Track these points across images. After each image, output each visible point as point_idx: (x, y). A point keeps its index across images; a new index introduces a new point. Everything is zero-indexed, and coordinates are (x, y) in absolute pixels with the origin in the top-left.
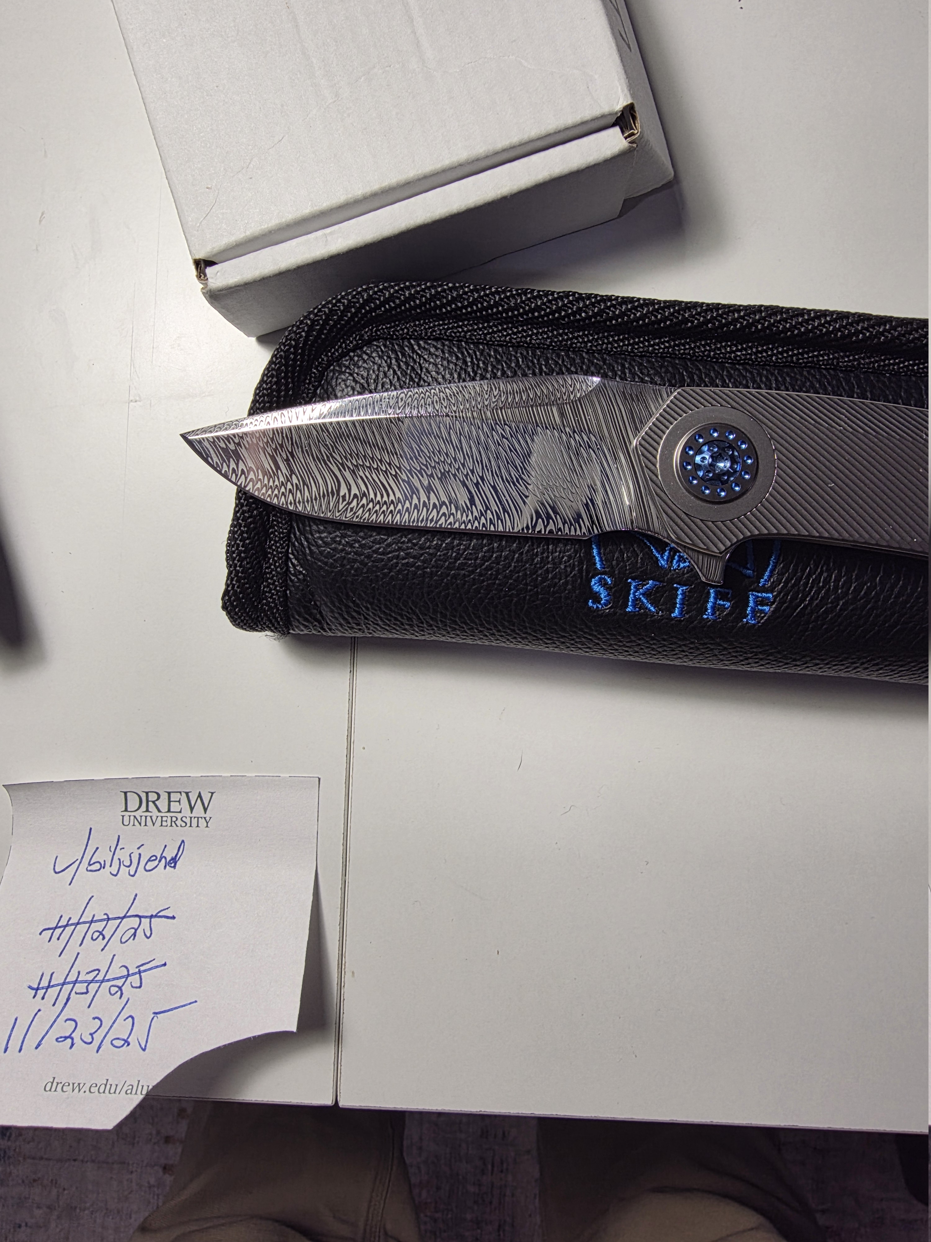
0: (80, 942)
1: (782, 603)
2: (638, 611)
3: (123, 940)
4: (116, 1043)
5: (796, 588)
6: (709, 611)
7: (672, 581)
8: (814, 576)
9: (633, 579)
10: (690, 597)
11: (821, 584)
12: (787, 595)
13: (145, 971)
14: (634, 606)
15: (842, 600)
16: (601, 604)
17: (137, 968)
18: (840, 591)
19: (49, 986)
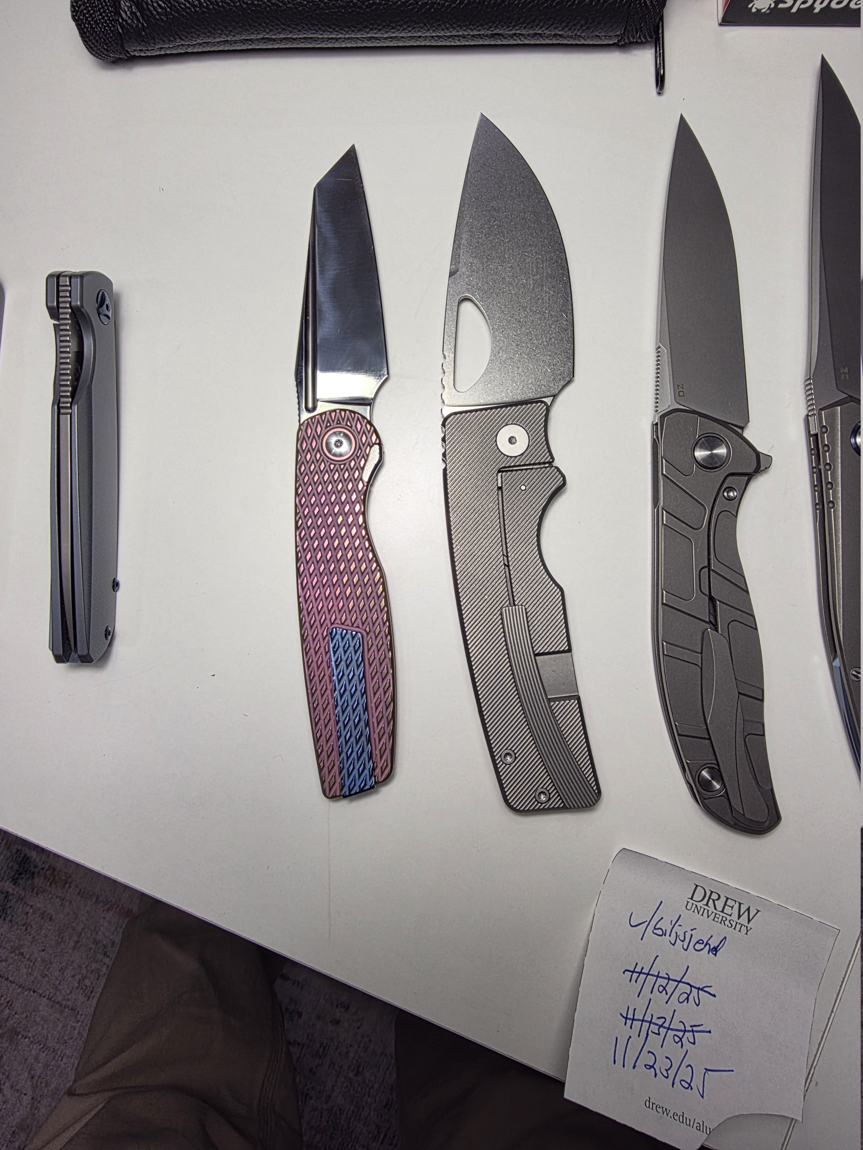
0: (651, 990)
3: (681, 1000)
4: (683, 1083)
13: (697, 1032)
17: (691, 1026)
19: (633, 1019)
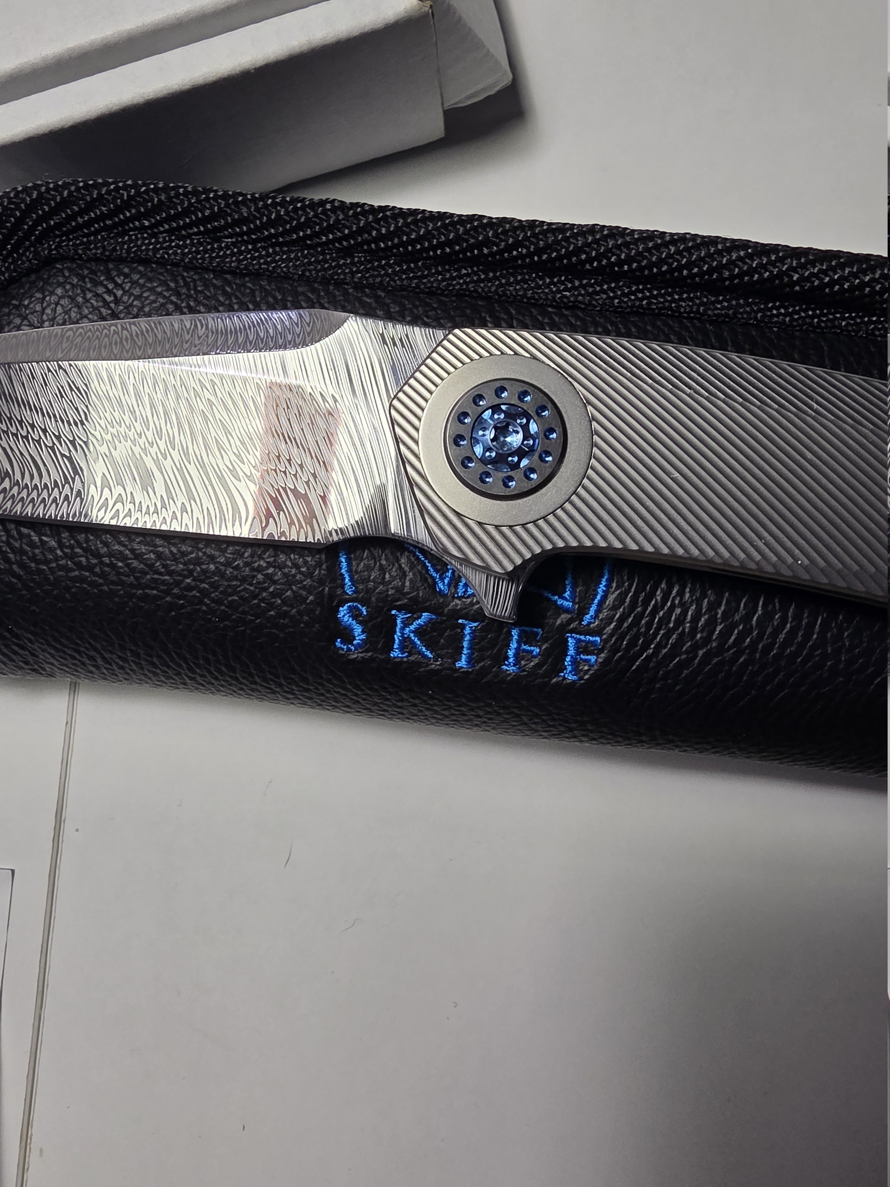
1: (615, 650)
2: (407, 657)
5: (635, 630)
6: (511, 660)
7: (456, 614)
8: (661, 613)
9: (399, 609)
10: (483, 638)
11: (671, 625)
12: (622, 638)
14: (402, 649)
15: (701, 649)
16: (353, 645)
18: (699, 636)
